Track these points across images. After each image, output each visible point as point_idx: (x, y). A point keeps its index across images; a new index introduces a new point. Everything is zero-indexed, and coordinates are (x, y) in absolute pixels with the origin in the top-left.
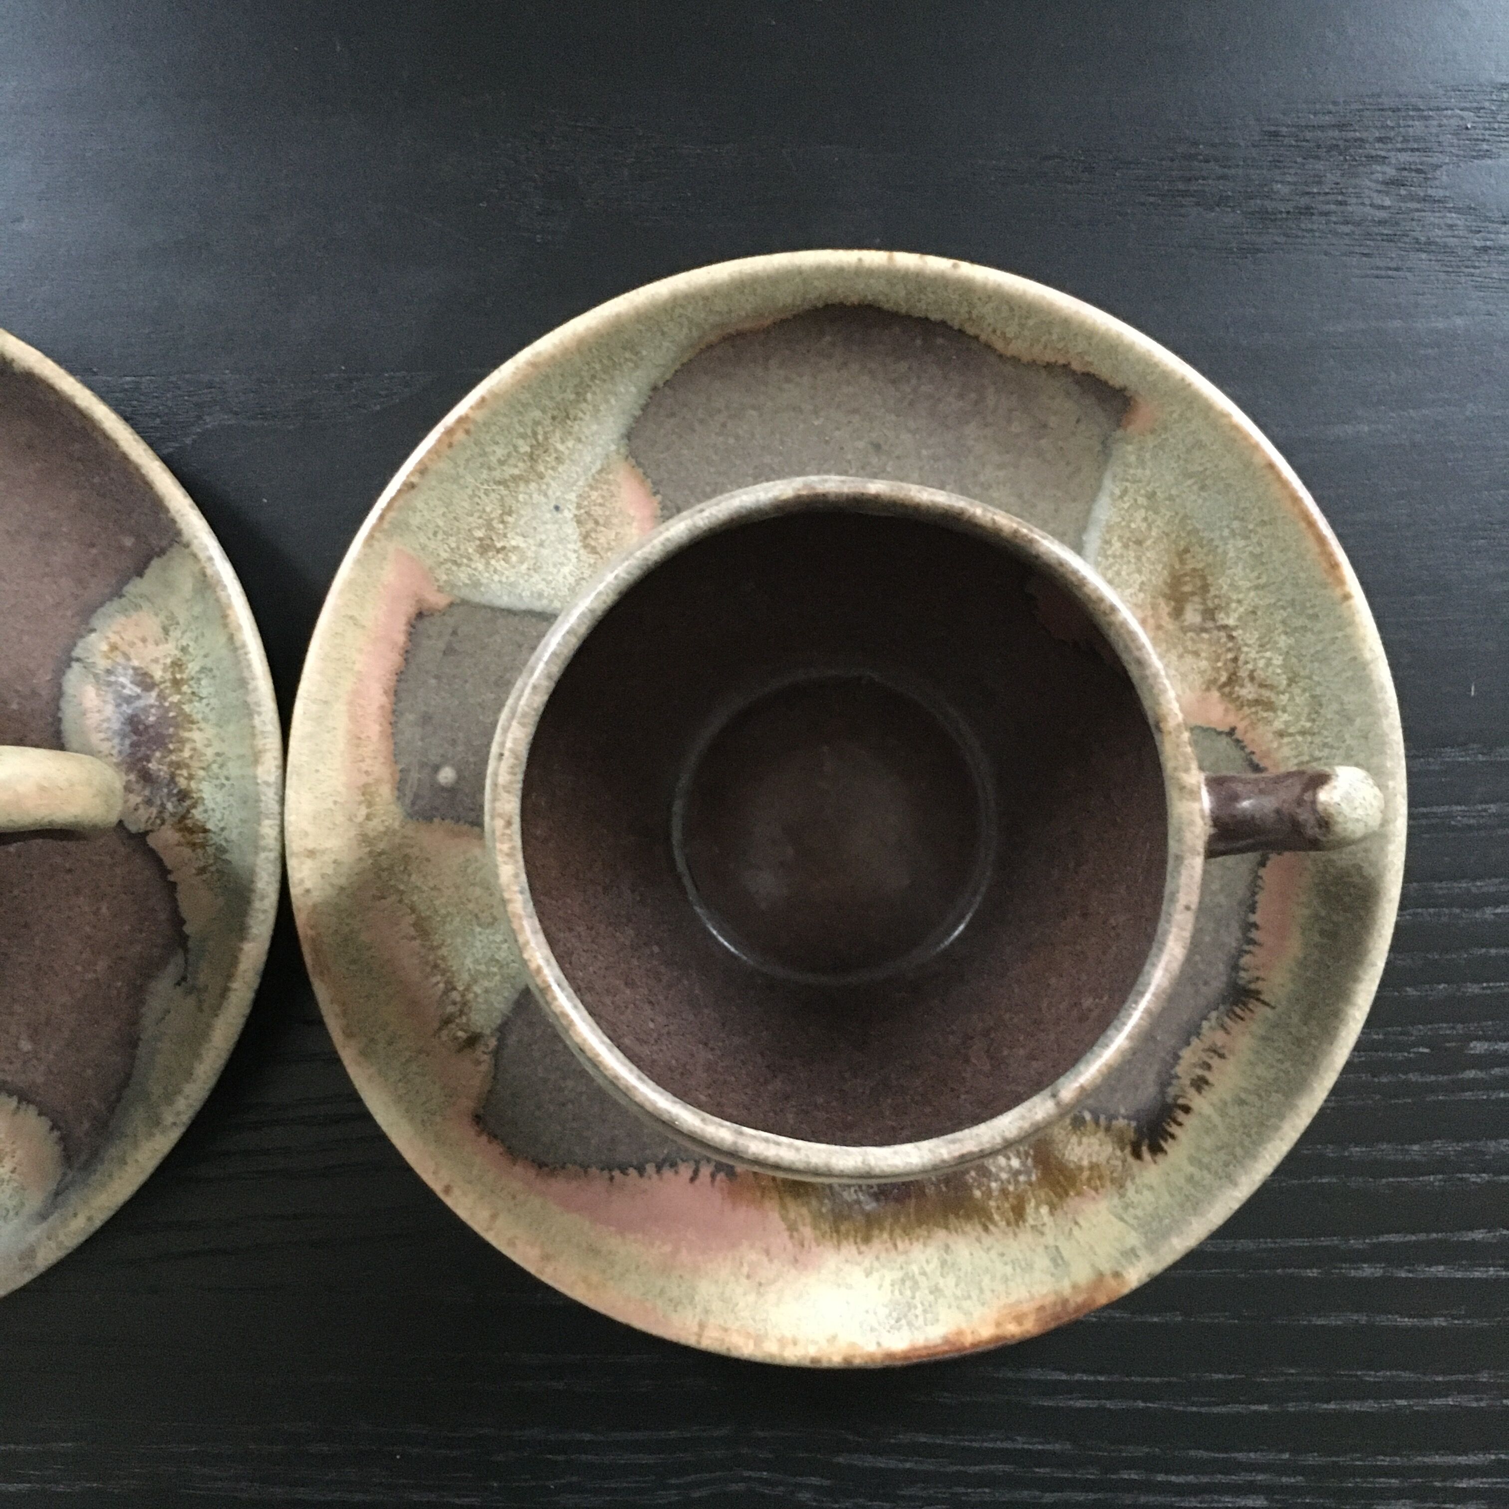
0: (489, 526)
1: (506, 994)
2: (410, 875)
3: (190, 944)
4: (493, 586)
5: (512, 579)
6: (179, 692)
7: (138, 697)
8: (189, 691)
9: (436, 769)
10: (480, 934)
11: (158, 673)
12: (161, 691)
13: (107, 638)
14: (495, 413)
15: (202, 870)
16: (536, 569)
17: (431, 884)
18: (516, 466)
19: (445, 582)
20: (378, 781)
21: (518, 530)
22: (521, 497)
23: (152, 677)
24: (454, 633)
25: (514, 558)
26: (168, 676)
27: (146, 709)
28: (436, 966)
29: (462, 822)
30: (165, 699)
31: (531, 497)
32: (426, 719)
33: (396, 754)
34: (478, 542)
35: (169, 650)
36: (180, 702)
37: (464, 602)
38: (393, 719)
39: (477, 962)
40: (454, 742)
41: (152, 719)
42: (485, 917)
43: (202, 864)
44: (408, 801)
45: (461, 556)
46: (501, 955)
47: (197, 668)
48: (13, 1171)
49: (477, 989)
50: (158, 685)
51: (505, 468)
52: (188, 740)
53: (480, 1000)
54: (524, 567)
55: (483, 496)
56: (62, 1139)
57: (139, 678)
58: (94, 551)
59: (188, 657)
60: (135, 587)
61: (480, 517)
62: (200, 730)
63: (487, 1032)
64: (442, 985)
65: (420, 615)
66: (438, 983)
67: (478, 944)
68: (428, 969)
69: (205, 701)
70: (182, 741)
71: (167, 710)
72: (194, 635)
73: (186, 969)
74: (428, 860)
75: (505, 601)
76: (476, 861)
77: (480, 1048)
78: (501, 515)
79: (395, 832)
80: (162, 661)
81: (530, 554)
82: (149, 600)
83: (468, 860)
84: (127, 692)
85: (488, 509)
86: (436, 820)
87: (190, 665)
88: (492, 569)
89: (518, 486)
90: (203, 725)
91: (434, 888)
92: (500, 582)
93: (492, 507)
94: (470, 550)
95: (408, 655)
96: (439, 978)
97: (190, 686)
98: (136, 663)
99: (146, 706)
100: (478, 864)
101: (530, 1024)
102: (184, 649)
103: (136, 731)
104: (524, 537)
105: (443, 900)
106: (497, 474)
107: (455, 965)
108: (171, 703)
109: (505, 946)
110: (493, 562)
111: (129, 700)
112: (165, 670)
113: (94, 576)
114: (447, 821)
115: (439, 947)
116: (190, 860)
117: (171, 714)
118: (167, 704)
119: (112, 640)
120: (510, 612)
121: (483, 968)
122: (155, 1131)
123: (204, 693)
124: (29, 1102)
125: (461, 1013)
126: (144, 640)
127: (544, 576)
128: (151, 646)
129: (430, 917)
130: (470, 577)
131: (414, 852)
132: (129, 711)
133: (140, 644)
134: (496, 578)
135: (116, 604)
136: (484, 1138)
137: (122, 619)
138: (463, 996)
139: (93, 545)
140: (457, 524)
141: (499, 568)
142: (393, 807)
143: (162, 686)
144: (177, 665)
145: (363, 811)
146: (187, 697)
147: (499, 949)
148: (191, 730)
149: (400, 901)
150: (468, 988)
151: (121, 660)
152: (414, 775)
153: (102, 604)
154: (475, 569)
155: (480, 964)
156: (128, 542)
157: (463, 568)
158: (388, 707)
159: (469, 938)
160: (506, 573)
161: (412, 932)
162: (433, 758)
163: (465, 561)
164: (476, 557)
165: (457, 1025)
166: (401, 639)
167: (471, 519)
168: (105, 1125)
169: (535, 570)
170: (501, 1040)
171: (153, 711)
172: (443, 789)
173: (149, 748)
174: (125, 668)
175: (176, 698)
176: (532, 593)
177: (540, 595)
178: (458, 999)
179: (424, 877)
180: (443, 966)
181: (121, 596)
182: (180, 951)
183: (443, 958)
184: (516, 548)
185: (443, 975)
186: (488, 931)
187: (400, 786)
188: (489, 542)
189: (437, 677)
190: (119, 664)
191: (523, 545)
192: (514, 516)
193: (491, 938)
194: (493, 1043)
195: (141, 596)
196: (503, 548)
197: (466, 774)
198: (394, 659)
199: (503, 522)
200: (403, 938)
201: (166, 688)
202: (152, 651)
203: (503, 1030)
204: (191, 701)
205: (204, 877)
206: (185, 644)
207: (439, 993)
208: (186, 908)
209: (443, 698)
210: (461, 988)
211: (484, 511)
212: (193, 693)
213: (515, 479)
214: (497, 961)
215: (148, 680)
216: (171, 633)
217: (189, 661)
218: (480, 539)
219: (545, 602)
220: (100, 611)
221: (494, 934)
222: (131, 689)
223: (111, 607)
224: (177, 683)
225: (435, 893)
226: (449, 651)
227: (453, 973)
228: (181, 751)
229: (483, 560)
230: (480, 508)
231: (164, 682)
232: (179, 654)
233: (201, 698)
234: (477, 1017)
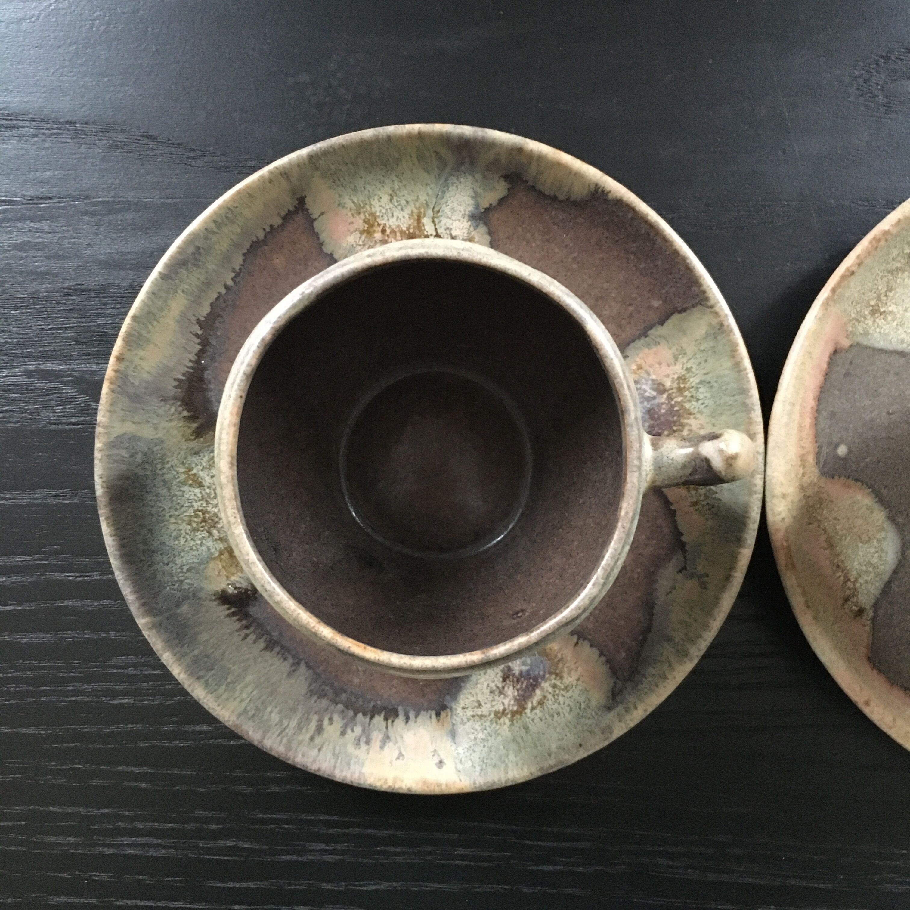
0: (879, 299)
1: (877, 584)
2: (823, 510)
3: (687, 548)
4: (875, 335)
5: (887, 331)
6: (682, 395)
7: (654, 398)
8: (690, 395)
9: (836, 446)
10: (862, 547)
11: (668, 384)
12: (669, 394)
13: (636, 361)
14: (903, 229)
15: (694, 504)
16: (902, 324)
17: (834, 516)
18: (900, 262)
19: (851, 332)
20: (808, 453)
21: (894, 301)
22: (898, 281)
23: (663, 386)
24: (851, 363)
25: (889, 318)
26: (675, 385)
27: (659, 405)
28: (838, 566)
29: (850, 479)
30: (672, 400)
31: (904, 281)
32: (833, 415)
33: (817, 436)
34: (871, 308)
35: (678, 369)
36: (682, 401)
37: (858, 344)
38: (816, 415)
39: (860, 564)
40: (847, 430)
41: (663, 411)
42: (865, 537)
43: (694, 500)
44: (821, 465)
45: (861, 316)
46: (875, 560)
47: (698, 381)
48: (578, 680)
49: (861, 581)
50: (668, 391)
51: (894, 262)
52: (687, 424)
53: (863, 587)
54: (895, 323)
55: (879, 280)
56: (608, 661)
57: (655, 386)
58: (631, 308)
59: (690, 374)
60: (657, 331)
61: (875, 293)
62: (695, 418)
63: (868, 607)
64: (842, 578)
65: (835, 352)
66: (840, 576)
67: (861, 554)
68: (835, 568)
69: (700, 402)
70: (683, 425)
71: (673, 406)
72: (697, 361)
73: (685, 562)
74: (832, 501)
75: (881, 344)
76: (859, 503)
77: (865, 617)
78: (886, 291)
79: (815, 484)
80: (671, 376)
81: (899, 316)
82: (665, 338)
83: (854, 503)
84: (647, 394)
85: (880, 288)
86: (836, 477)
87: (691, 380)
88: (876, 325)
89: (898, 274)
90: (698, 416)
91: (835, 519)
92: (880, 332)
93: (882, 287)
94: (866, 313)
95: (827, 376)
96: (840, 574)
97: (690, 392)
98: (653, 377)
99: (659, 403)
100: (860, 505)
101: (890, 603)
102: (688, 370)
103: (652, 418)
104: (896, 304)
105: (840, 526)
106: (889, 267)
107: (848, 565)
108: (676, 402)
109: (876, 555)
110: (877, 320)
111: (649, 399)
112: (673, 381)
113: (629, 323)
114: (842, 478)
115: (839, 555)
116: (685, 497)
117: (675, 409)
118: (673, 402)
119: (639, 363)
120: (882, 351)
121: (864, 568)
122: (685, 660)
123: (701, 396)
124: (585, 639)
125: (854, 595)
126: (660, 364)
127: (906, 330)
128: (664, 367)
129: (834, 536)
130: (864, 329)
131: (824, 496)
132: (649, 406)
133: (657, 366)
134: (878, 330)
135: (643, 341)
136: (875, 672)
137: (646, 350)
138: (854, 585)
139: (630, 305)
140: (863, 296)
141: (880, 324)
142: (814, 469)
143: (670, 392)
144: (682, 379)
145: (801, 471)
146: (687, 398)
147: (873, 557)
148: (689, 418)
149: (819, 526)
150: (856, 580)
151: (644, 375)
152: (825, 450)
153: (633, 341)
154: (867, 325)
155: (862, 566)
156: (656, 303)
157: (861, 324)
158: (815, 407)
159: (856, 550)
160: (884, 327)
161: (825, 545)
162: (835, 439)
163: (862, 319)
164: (869, 317)
165: (853, 602)
166: (825, 366)
167: (870, 294)
168: (639, 654)
169: (901, 326)
170: (875, 612)
171: (664, 406)
172: (840, 458)
173: (660, 429)
174: (647, 380)
175: (679, 399)
176: (898, 340)
177: (902, 342)
178: (852, 586)
179: (830, 511)
180: (842, 566)
181: (646, 337)
182: (680, 552)
183: (842, 561)
184: (891, 312)
185: (842, 572)
186: (866, 546)
187: (818, 455)
188: (877, 308)
189: (840, 390)
190: (643, 378)
191: (895, 310)
192: (893, 292)
193: (868, 550)
194: (871, 614)
195: (660, 337)
196: (884, 312)
197: (854, 449)
198: (820, 378)
199: (886, 296)
200: (821, 548)
201: (673, 393)
202: (664, 370)
203: (876, 606)
204: (690, 401)
205: (697, 507)
206: (689, 366)
207: (842, 583)
208: (683, 525)
209: (842, 403)
210: (852, 580)
211: (878, 289)
212: (692, 396)
213: (898, 269)
214: (872, 564)
215: (661, 388)
216: (679, 359)
217: (691, 377)
218: (873, 306)
219: (905, 345)
220: (633, 345)
221: (869, 548)
222: (650, 393)
223: (639, 343)
224: (680, 390)
225: (836, 522)
226: (847, 374)
227: (848, 570)
228: (682, 431)
229: (872, 319)
230: (876, 287)
231: (672, 389)
232: (684, 372)
233: (698, 400)
234: (862, 598)
